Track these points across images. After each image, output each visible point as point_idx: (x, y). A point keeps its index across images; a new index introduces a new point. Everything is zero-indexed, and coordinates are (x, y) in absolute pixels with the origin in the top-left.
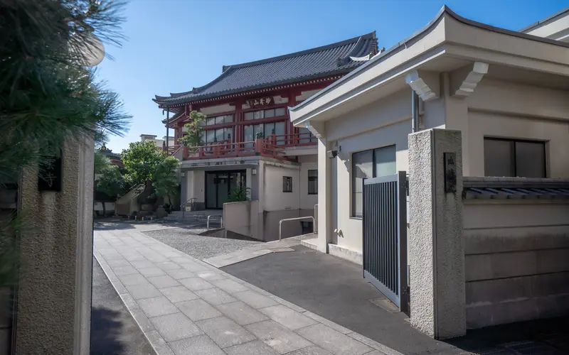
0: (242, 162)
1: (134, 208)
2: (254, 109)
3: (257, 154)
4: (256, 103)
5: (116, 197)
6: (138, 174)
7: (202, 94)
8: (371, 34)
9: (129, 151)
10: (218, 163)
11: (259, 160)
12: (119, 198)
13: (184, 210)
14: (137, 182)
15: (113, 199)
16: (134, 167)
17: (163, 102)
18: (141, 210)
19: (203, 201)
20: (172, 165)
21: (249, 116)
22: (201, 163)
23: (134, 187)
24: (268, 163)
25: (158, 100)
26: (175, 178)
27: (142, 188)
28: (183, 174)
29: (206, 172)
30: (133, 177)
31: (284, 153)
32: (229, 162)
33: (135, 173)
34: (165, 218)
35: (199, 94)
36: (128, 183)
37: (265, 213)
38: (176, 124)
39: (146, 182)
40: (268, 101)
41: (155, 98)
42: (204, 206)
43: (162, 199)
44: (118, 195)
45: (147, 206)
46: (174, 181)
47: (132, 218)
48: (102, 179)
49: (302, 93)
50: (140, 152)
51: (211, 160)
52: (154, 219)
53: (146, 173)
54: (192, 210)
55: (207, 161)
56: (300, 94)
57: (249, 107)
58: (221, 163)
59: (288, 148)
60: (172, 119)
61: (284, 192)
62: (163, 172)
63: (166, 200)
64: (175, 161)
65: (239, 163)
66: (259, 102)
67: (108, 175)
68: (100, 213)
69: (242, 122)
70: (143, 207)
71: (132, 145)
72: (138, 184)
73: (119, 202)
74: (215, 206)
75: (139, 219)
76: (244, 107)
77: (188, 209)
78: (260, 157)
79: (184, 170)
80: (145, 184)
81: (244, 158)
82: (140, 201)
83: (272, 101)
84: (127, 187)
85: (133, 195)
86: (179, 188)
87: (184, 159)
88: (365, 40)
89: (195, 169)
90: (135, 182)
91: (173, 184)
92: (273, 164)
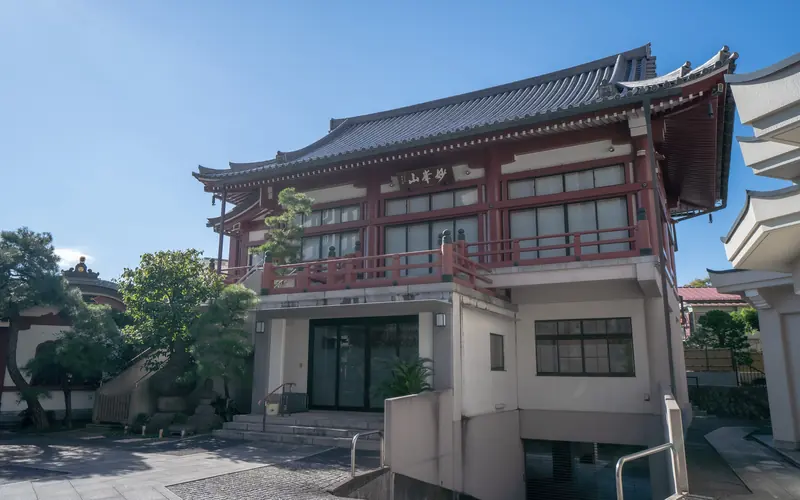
0: (408, 296)
1: (139, 407)
2: (408, 193)
3: (446, 279)
4: (414, 180)
5: (99, 378)
6: (155, 325)
7: (300, 160)
8: (644, 47)
9: (140, 273)
10: (347, 300)
11: (451, 292)
12: (105, 382)
13: (263, 411)
14: (152, 342)
15: (92, 384)
16: (148, 309)
17: (213, 181)
18: (157, 410)
19: (304, 390)
20: (237, 303)
21: (396, 209)
22: (307, 300)
23: (146, 355)
24: (466, 300)
25: (205, 175)
26: (244, 334)
27: (162, 358)
28: (261, 327)
29: (311, 321)
30: (145, 332)
31: (490, 282)
32: (373, 298)
33: (150, 322)
34: (219, 432)
35: (293, 162)
36: (130, 346)
37: (465, 419)
38: (236, 227)
39: (172, 344)
40: (441, 174)
41: (198, 172)
42: (304, 402)
43: (209, 383)
44: (105, 375)
45: (170, 400)
46: (242, 341)
47: (136, 432)
48: (69, 336)
49: (516, 157)
50: (166, 273)
51: (329, 294)
52: (187, 435)
53: (175, 324)
54: (281, 412)
55: (320, 295)
56: (511, 160)
57: (396, 188)
58: (356, 300)
59: (499, 271)
60: (231, 214)
61: (493, 369)
62: (213, 321)
63: (218, 388)
64: (247, 296)
65: (399, 300)
66: (421, 176)
67: (84, 327)
68: (58, 417)
69: (382, 220)
70: (163, 402)
71: (147, 258)
72: (153, 348)
73: (105, 391)
74: (332, 403)
75: (152, 432)
76: (385, 189)
77: (273, 408)
78: (452, 285)
79: (265, 316)
80: (171, 349)
81: (413, 289)
82: (155, 390)
83: (450, 176)
84: (128, 356)
85: (139, 374)
86: (250, 359)
87: (264, 292)
88: (630, 61)
89: (289, 313)
90: (147, 342)
91: (240, 348)
92: (473, 302)
